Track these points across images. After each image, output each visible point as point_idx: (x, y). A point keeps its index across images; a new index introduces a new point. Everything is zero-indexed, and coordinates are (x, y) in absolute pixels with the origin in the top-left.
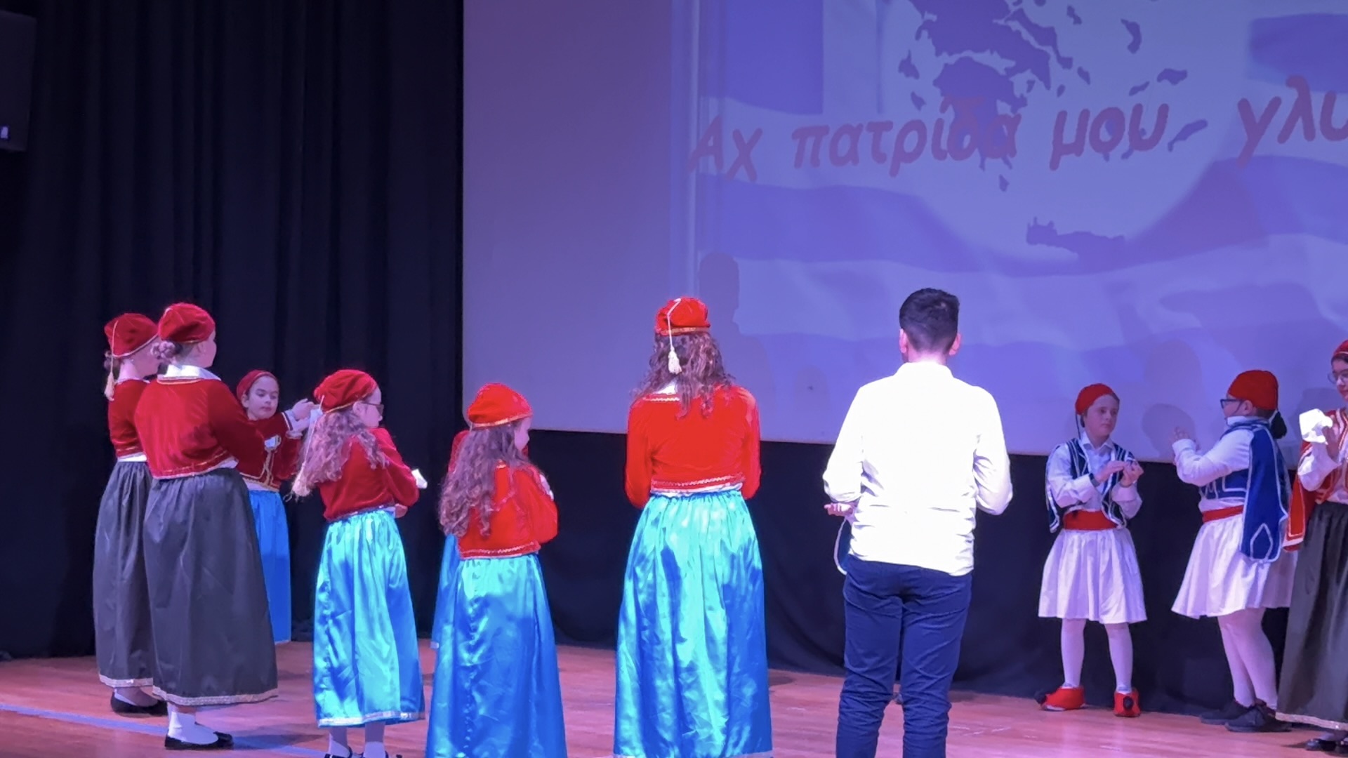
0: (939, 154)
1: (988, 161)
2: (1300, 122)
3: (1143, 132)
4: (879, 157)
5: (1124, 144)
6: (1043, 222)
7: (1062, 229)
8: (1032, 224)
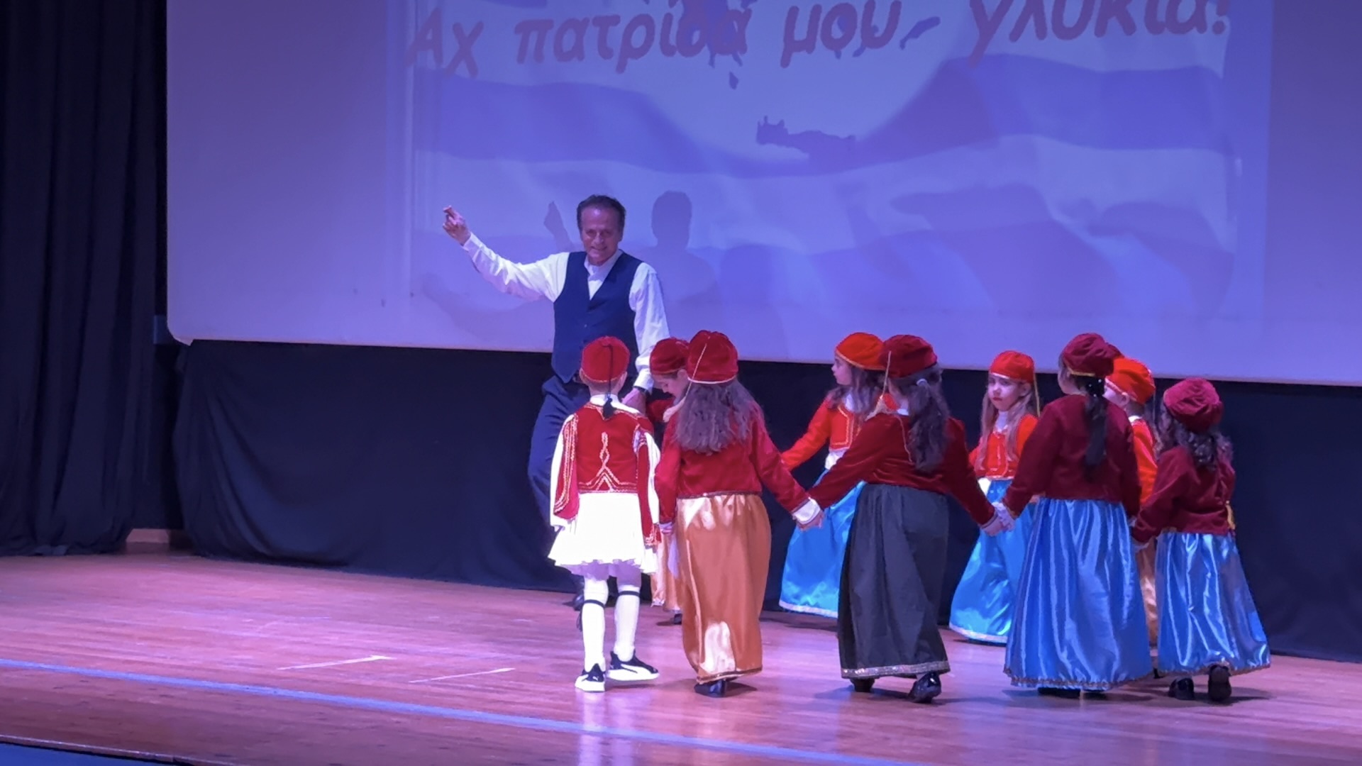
0: (667, 50)
1: (718, 58)
2: (1031, 22)
3: (876, 29)
4: (605, 52)
5: (857, 41)
6: (773, 121)
7: (793, 128)
8: (762, 124)
